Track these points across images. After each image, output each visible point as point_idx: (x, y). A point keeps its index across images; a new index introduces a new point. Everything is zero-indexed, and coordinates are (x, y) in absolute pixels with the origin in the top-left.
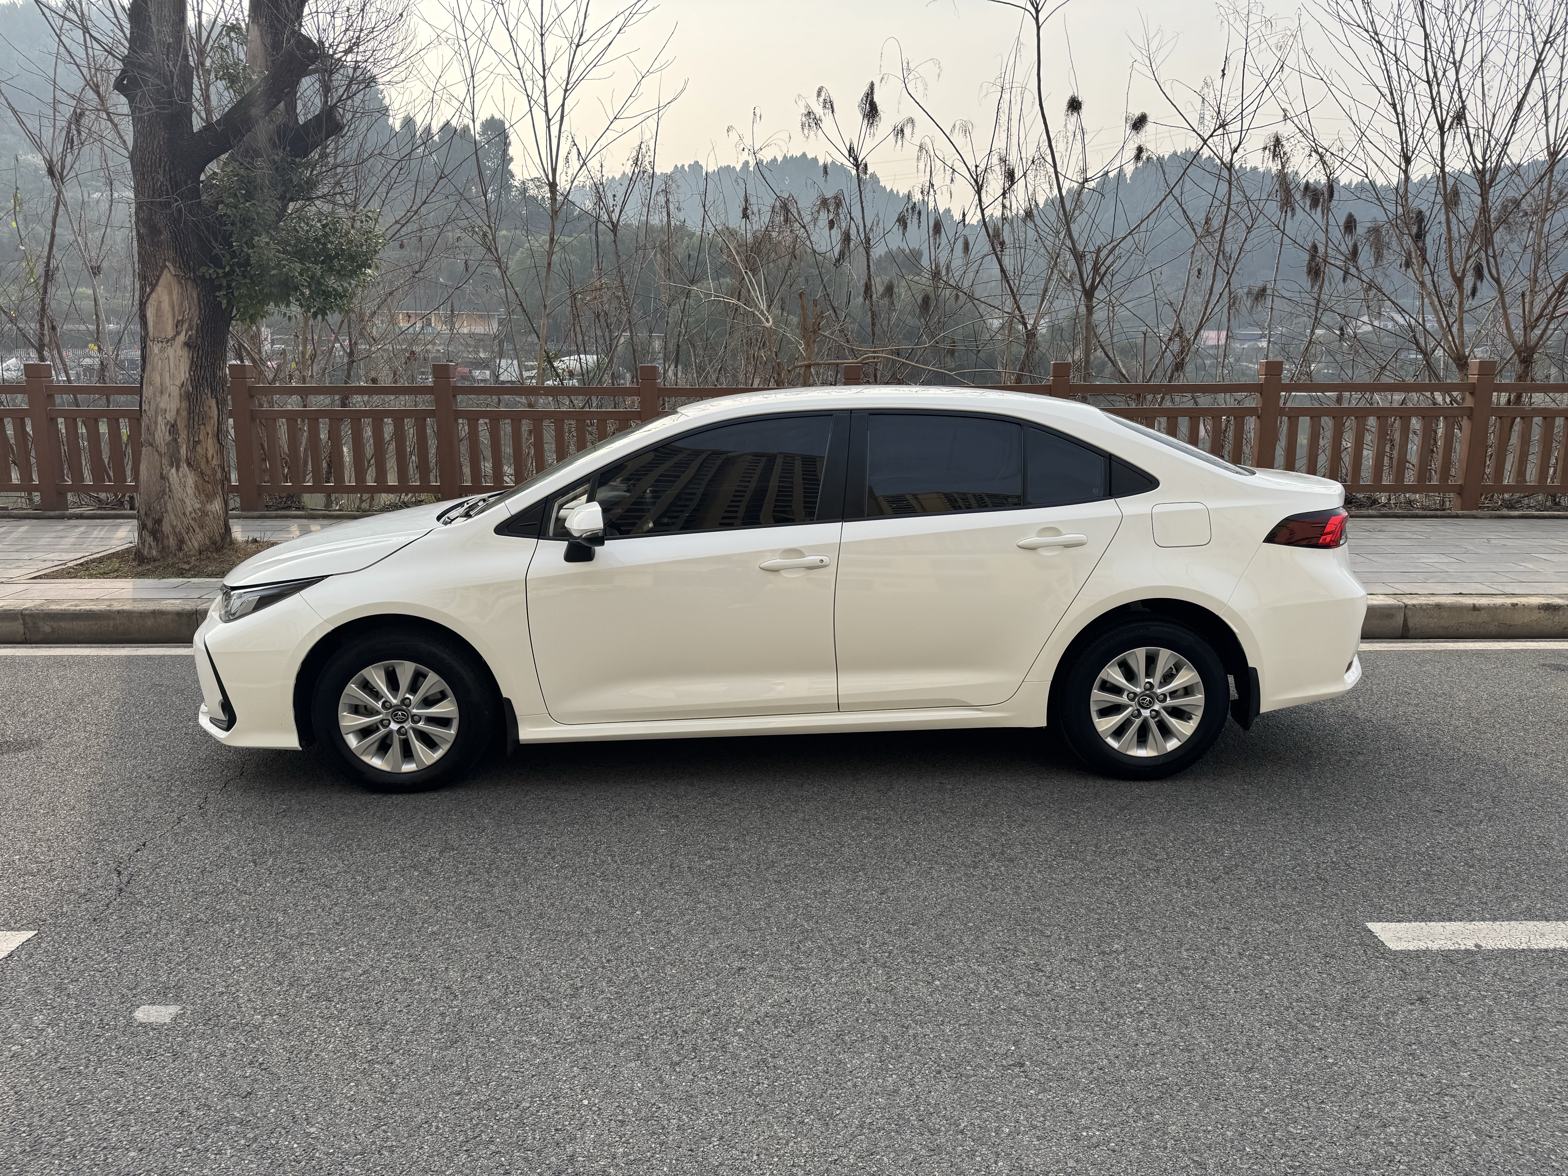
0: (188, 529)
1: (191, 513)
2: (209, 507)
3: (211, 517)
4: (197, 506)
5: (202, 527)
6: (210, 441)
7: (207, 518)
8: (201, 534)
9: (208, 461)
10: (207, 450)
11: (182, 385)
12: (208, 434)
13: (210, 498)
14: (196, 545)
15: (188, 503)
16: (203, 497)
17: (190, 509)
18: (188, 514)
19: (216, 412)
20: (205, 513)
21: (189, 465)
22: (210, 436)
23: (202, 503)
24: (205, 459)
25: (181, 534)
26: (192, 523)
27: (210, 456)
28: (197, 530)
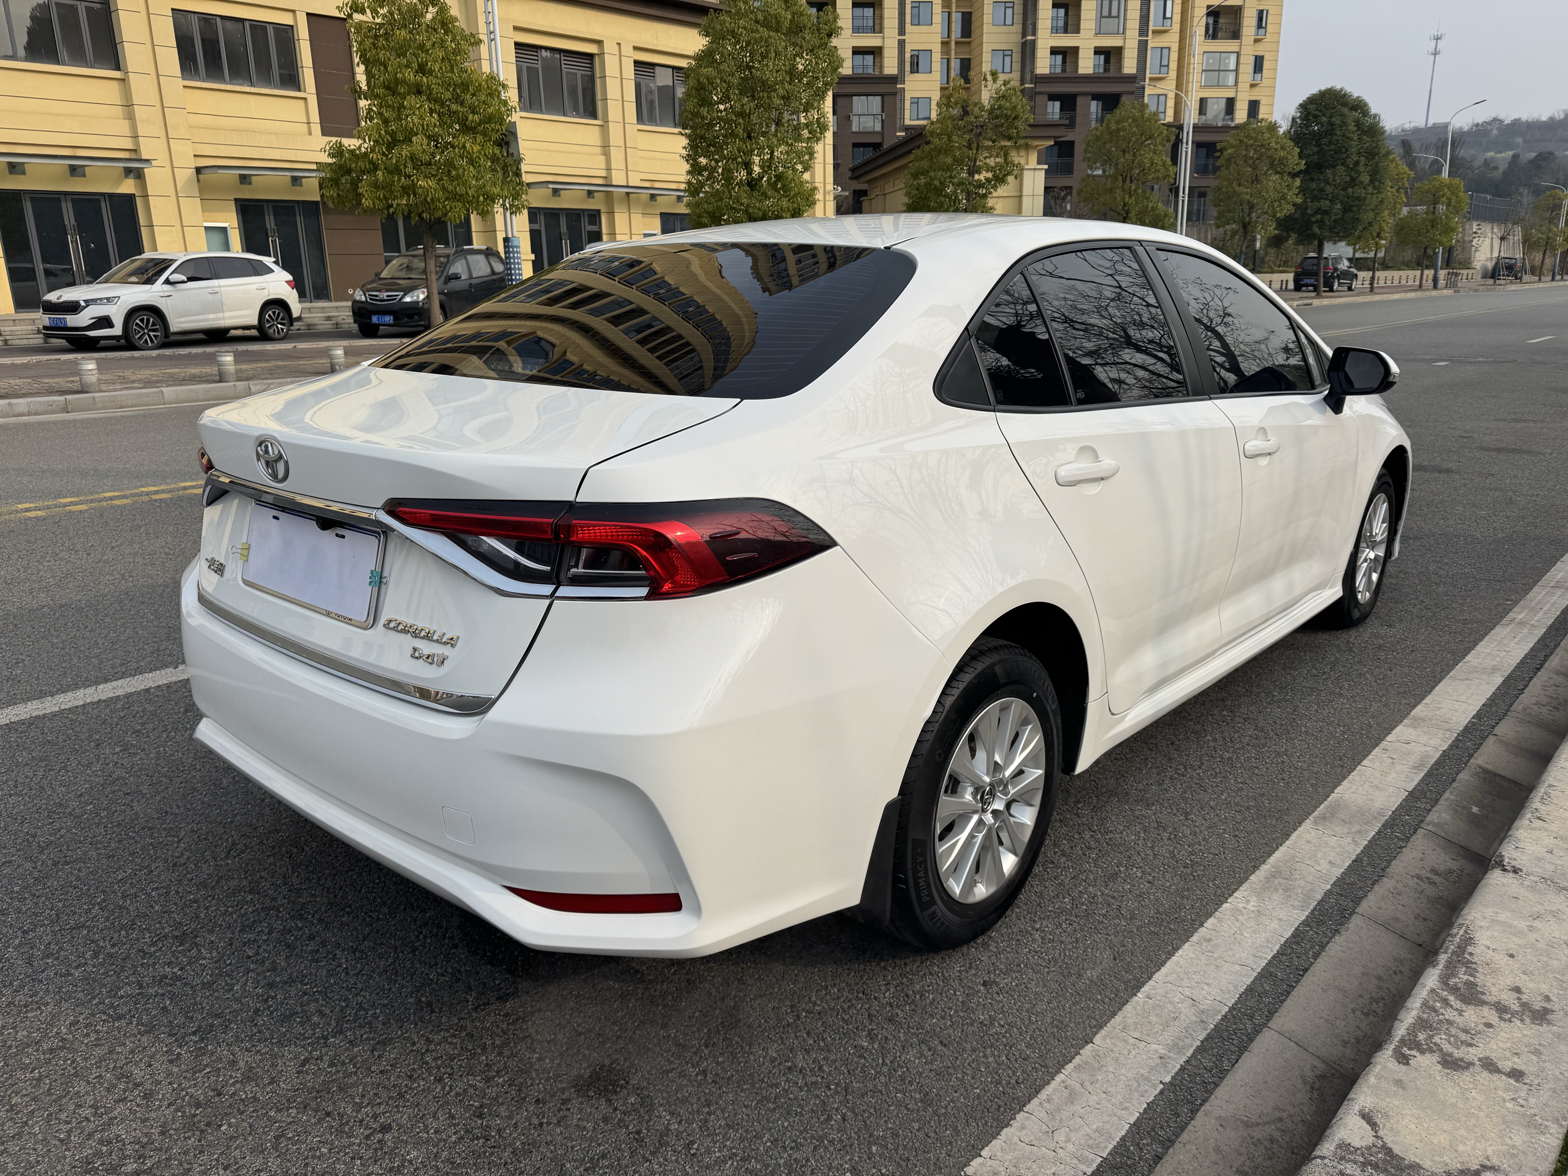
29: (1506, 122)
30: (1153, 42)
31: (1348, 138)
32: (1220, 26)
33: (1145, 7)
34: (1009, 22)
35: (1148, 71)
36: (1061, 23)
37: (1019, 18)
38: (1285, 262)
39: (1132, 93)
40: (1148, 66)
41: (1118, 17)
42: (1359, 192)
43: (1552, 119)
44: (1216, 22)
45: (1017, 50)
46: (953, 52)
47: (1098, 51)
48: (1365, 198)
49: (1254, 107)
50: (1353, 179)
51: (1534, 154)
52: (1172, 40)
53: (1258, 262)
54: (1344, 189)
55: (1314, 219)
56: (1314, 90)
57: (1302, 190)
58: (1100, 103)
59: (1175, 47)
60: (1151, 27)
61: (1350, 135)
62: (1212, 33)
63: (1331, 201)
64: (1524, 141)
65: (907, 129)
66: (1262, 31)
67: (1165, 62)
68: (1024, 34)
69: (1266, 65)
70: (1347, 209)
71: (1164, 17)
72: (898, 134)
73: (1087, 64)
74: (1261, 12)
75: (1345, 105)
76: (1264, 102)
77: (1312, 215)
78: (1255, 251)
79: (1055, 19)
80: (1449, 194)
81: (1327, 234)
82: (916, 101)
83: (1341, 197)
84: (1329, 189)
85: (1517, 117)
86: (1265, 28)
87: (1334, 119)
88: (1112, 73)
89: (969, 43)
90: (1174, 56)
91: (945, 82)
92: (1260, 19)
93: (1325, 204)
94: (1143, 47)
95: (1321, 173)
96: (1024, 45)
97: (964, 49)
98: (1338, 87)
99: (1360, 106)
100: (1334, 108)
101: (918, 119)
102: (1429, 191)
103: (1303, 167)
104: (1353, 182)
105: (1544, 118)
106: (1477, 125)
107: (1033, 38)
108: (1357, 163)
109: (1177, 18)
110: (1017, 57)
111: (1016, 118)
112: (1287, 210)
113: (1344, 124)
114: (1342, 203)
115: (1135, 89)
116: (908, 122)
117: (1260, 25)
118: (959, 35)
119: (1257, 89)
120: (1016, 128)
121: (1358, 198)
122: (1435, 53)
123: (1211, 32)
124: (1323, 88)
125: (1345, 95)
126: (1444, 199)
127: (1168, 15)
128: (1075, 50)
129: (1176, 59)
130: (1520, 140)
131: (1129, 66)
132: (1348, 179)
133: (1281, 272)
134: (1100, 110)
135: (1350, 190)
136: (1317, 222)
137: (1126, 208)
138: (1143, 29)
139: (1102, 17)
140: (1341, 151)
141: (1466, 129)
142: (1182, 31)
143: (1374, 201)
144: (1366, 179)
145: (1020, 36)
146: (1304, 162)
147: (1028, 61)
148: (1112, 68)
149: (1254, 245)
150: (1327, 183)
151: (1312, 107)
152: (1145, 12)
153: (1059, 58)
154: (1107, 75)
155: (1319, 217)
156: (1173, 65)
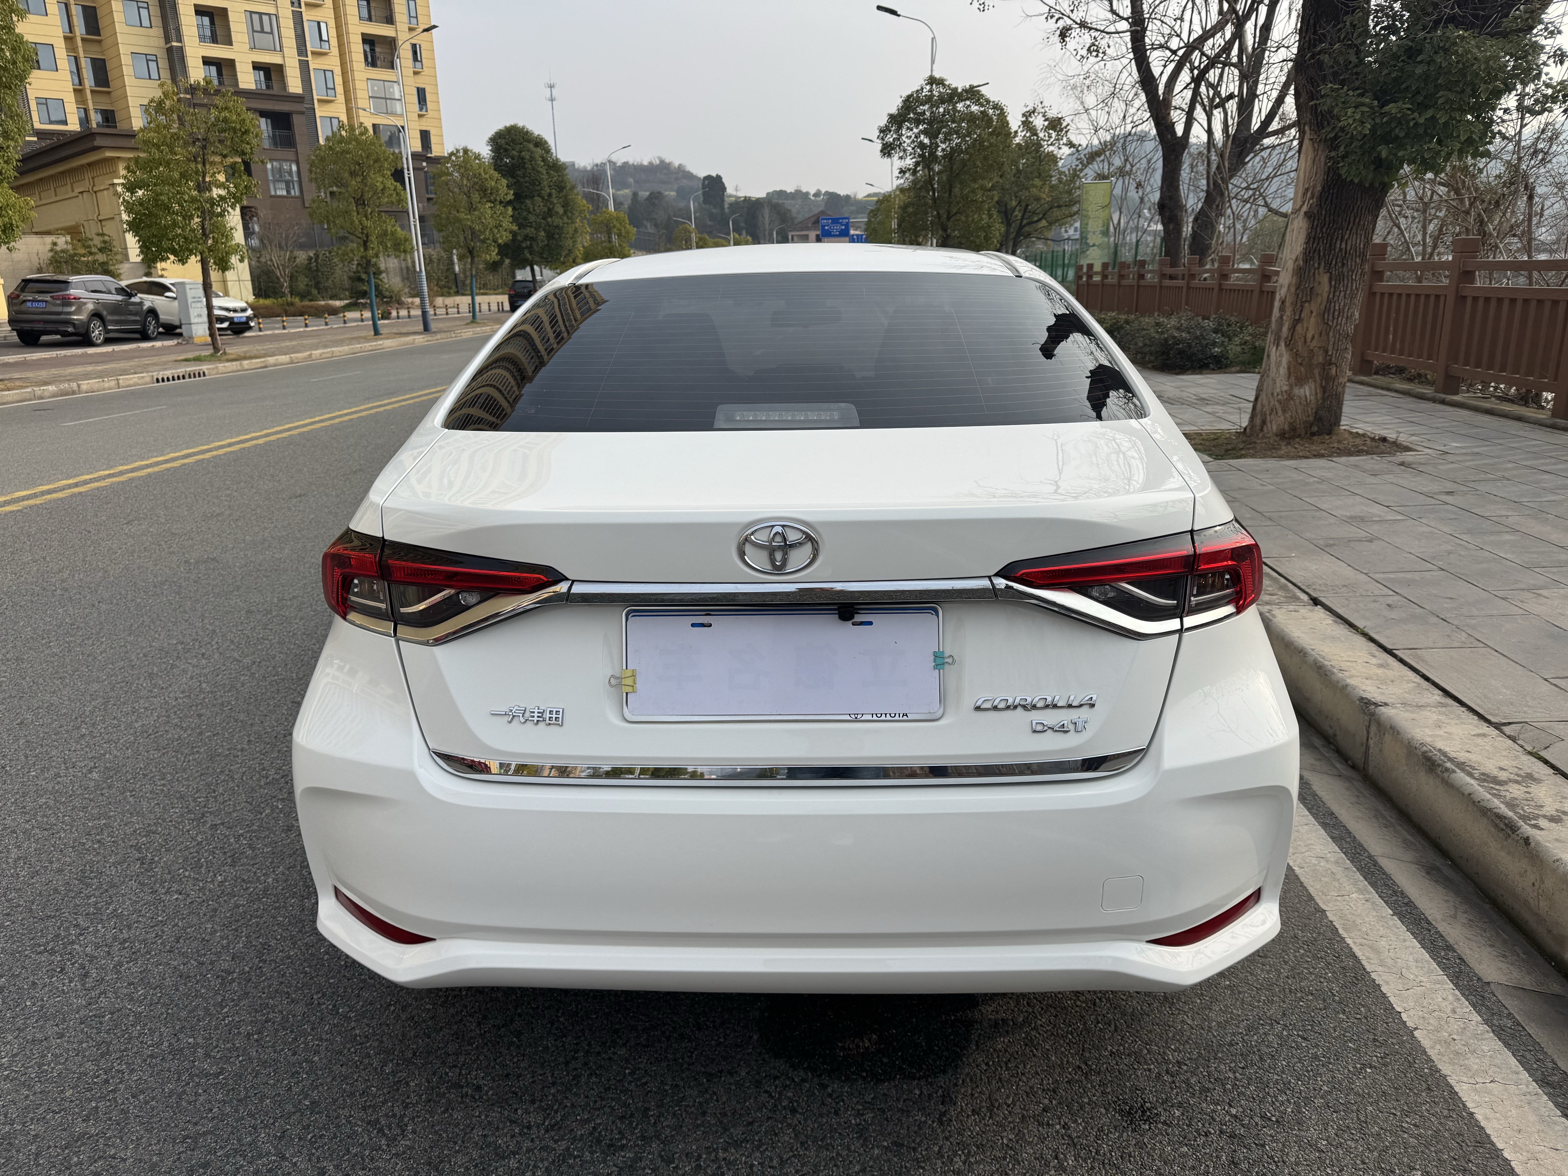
0: (1272, 410)
1: (1278, 395)
2: (1296, 391)
3: (1297, 401)
4: (1285, 388)
5: (1284, 411)
6: (1313, 320)
7: (1292, 402)
8: (1282, 418)
9: (1305, 342)
10: (1307, 329)
11: (1296, 259)
12: (1312, 312)
13: (1300, 381)
14: (1275, 428)
15: (1278, 385)
16: (1293, 379)
17: (1278, 390)
18: (1275, 394)
19: (1327, 289)
20: (1290, 396)
21: (1287, 345)
22: (1314, 314)
23: (1291, 386)
24: (1303, 339)
25: (1265, 414)
26: (1277, 404)
27: (1309, 336)
28: (1280, 412)
29: (618, 164)
30: (314, 64)
31: (539, 172)
32: (377, 55)
33: (299, 27)
34: (146, 23)
35: (314, 92)
36: (208, 33)
37: (157, 21)
38: (484, 285)
39: (302, 113)
40: (314, 87)
41: (272, 33)
42: (557, 221)
43: (651, 163)
44: (372, 50)
45: (162, 55)
46: (81, 50)
47: (257, 66)
48: (563, 227)
49: (425, 136)
50: (549, 209)
51: (648, 193)
52: (332, 62)
53: (460, 284)
54: (544, 219)
55: (524, 245)
56: (501, 126)
57: (515, 219)
58: (269, 121)
59: (338, 71)
60: (309, 48)
61: (539, 169)
62: (372, 61)
63: (535, 229)
64: (635, 181)
65: (40, 134)
66: (418, 64)
67: (330, 85)
68: (167, 39)
69: (429, 97)
70: (550, 236)
71: (321, 39)
72: (27, 139)
73: (248, 79)
74: (414, 46)
75: (529, 141)
76: (433, 133)
77: (522, 242)
78: (455, 274)
79: (200, 27)
80: (618, 225)
81: (537, 259)
82: (43, 102)
83: (543, 225)
84: (532, 218)
85: (625, 160)
86: (421, 61)
87: (523, 153)
88: (276, 90)
89: (100, 41)
90: (339, 80)
91: (77, 81)
92: (415, 53)
93: (530, 231)
94: (304, 67)
95: (522, 203)
96: (170, 51)
97: (95, 48)
98: (520, 125)
99: (540, 143)
100: (521, 144)
101: (51, 122)
102: (602, 222)
103: (512, 197)
104: (550, 213)
105: (645, 163)
106: (597, 165)
107: (179, 44)
108: (550, 195)
109: (334, 42)
110: (163, 63)
111: (246, 132)
112: (504, 237)
113: (532, 158)
114: (544, 230)
115: (304, 110)
116: (37, 126)
117: (415, 59)
118: (84, 32)
119: (424, 119)
120: (248, 143)
121: (557, 227)
122: (552, 100)
123: (370, 59)
124: (508, 125)
125: (527, 132)
126: (615, 230)
127: (325, 37)
128: (231, 63)
129: (341, 83)
130: (631, 180)
131: (294, 86)
132: (546, 209)
133: (483, 294)
134: (270, 128)
135: (549, 220)
136: (527, 247)
137: (365, 232)
138: (302, 48)
139: (254, 31)
140: (534, 184)
141: (589, 168)
142: (342, 55)
143: (571, 230)
144: (561, 211)
145: (162, 41)
146: (512, 192)
147: (178, 68)
148: (275, 85)
149: (453, 269)
150: (530, 212)
151: (502, 142)
152: (299, 32)
153: (213, 69)
154: (268, 92)
155: (528, 243)
156: (340, 89)
